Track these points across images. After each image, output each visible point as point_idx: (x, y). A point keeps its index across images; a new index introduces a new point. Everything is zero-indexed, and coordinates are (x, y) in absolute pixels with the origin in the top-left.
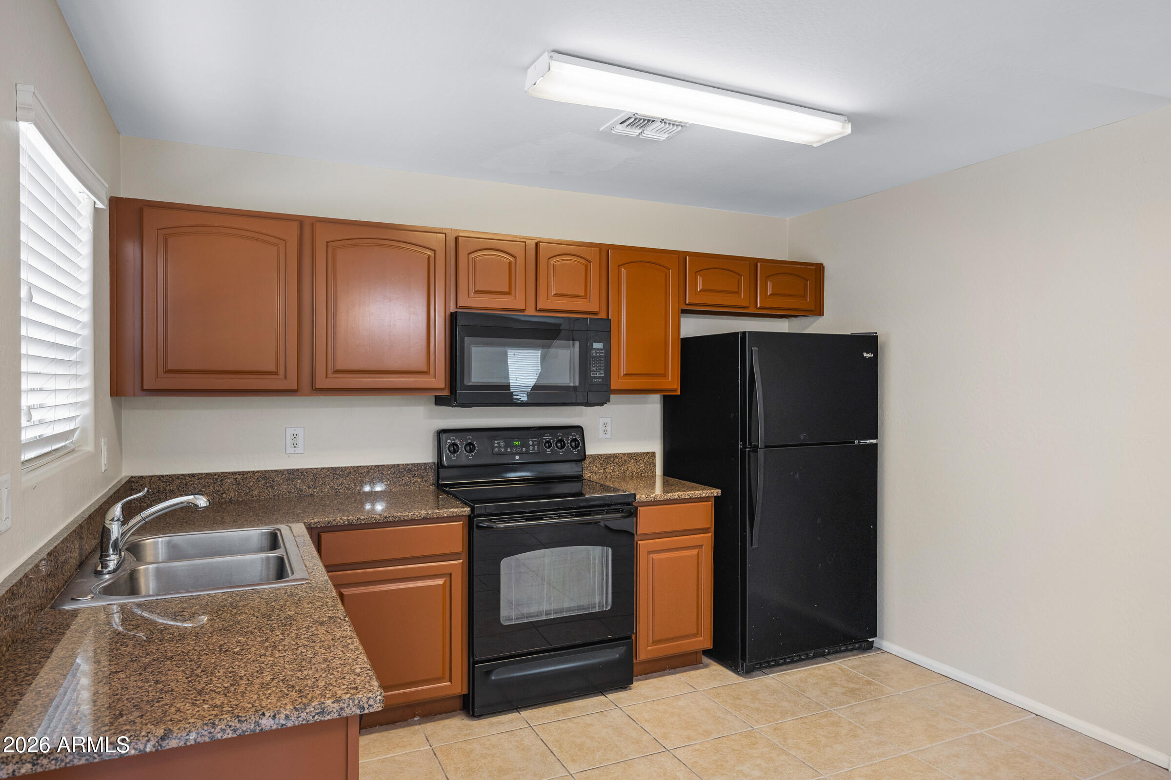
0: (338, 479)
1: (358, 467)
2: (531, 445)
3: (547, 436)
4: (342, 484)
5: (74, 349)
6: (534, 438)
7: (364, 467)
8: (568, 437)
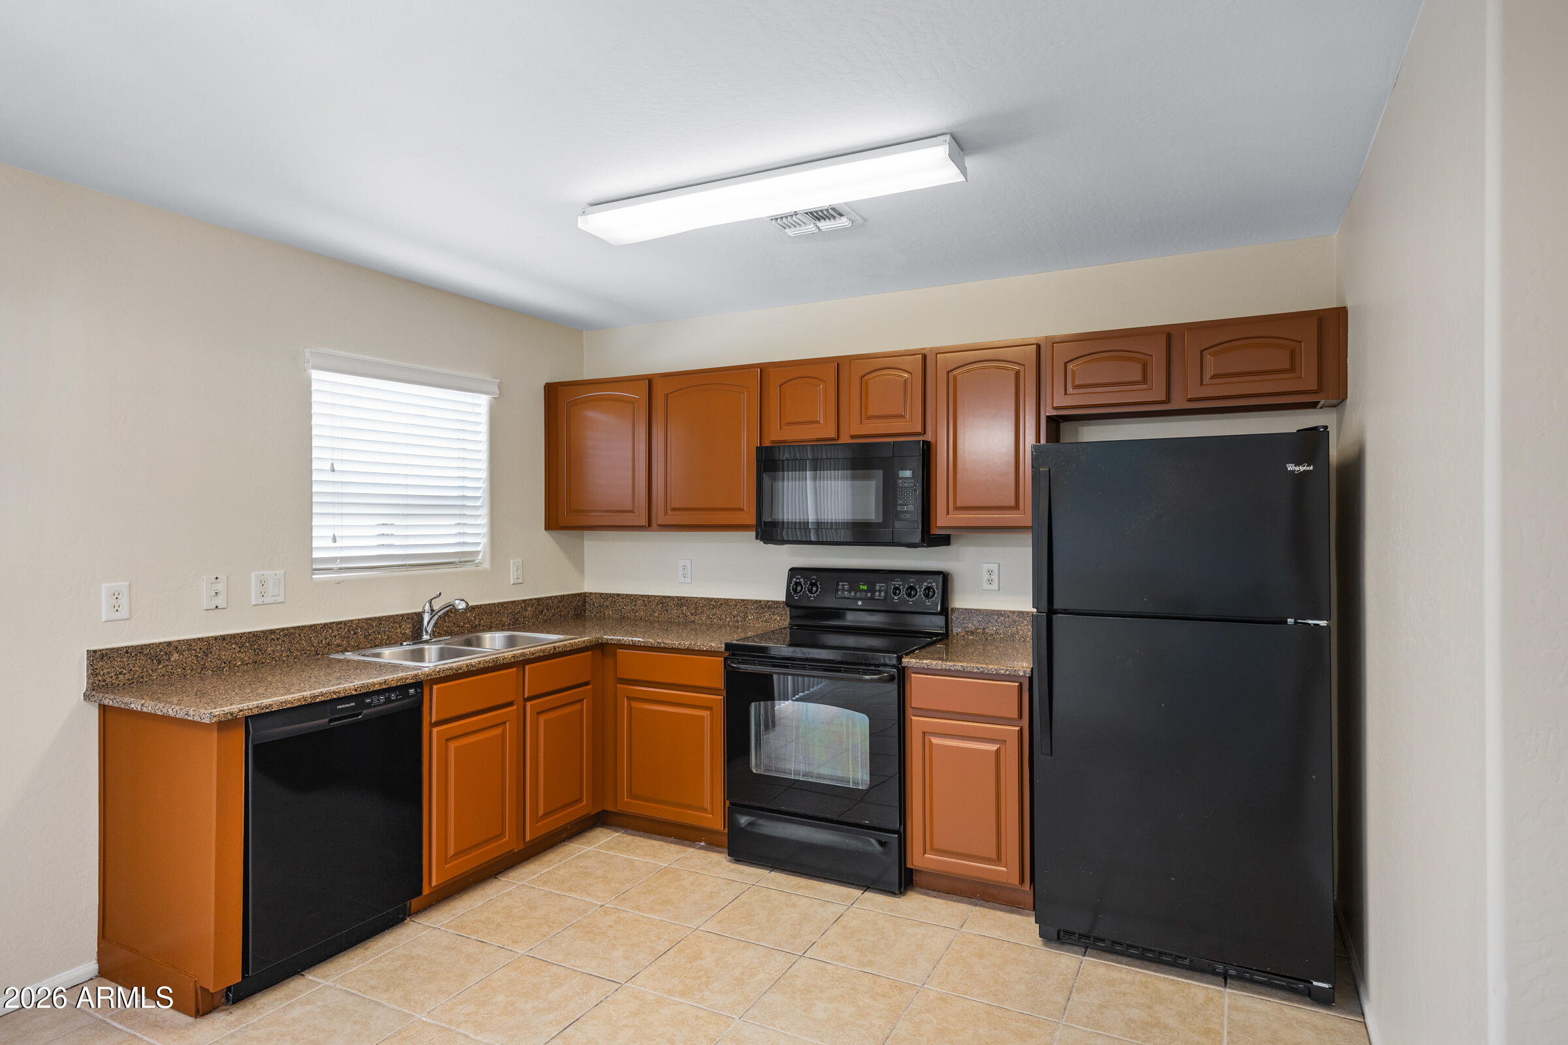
0: (712, 608)
1: (728, 600)
2: (877, 591)
3: (897, 581)
4: (716, 614)
5: (478, 498)
6: (882, 583)
7: (733, 600)
8: (922, 584)
